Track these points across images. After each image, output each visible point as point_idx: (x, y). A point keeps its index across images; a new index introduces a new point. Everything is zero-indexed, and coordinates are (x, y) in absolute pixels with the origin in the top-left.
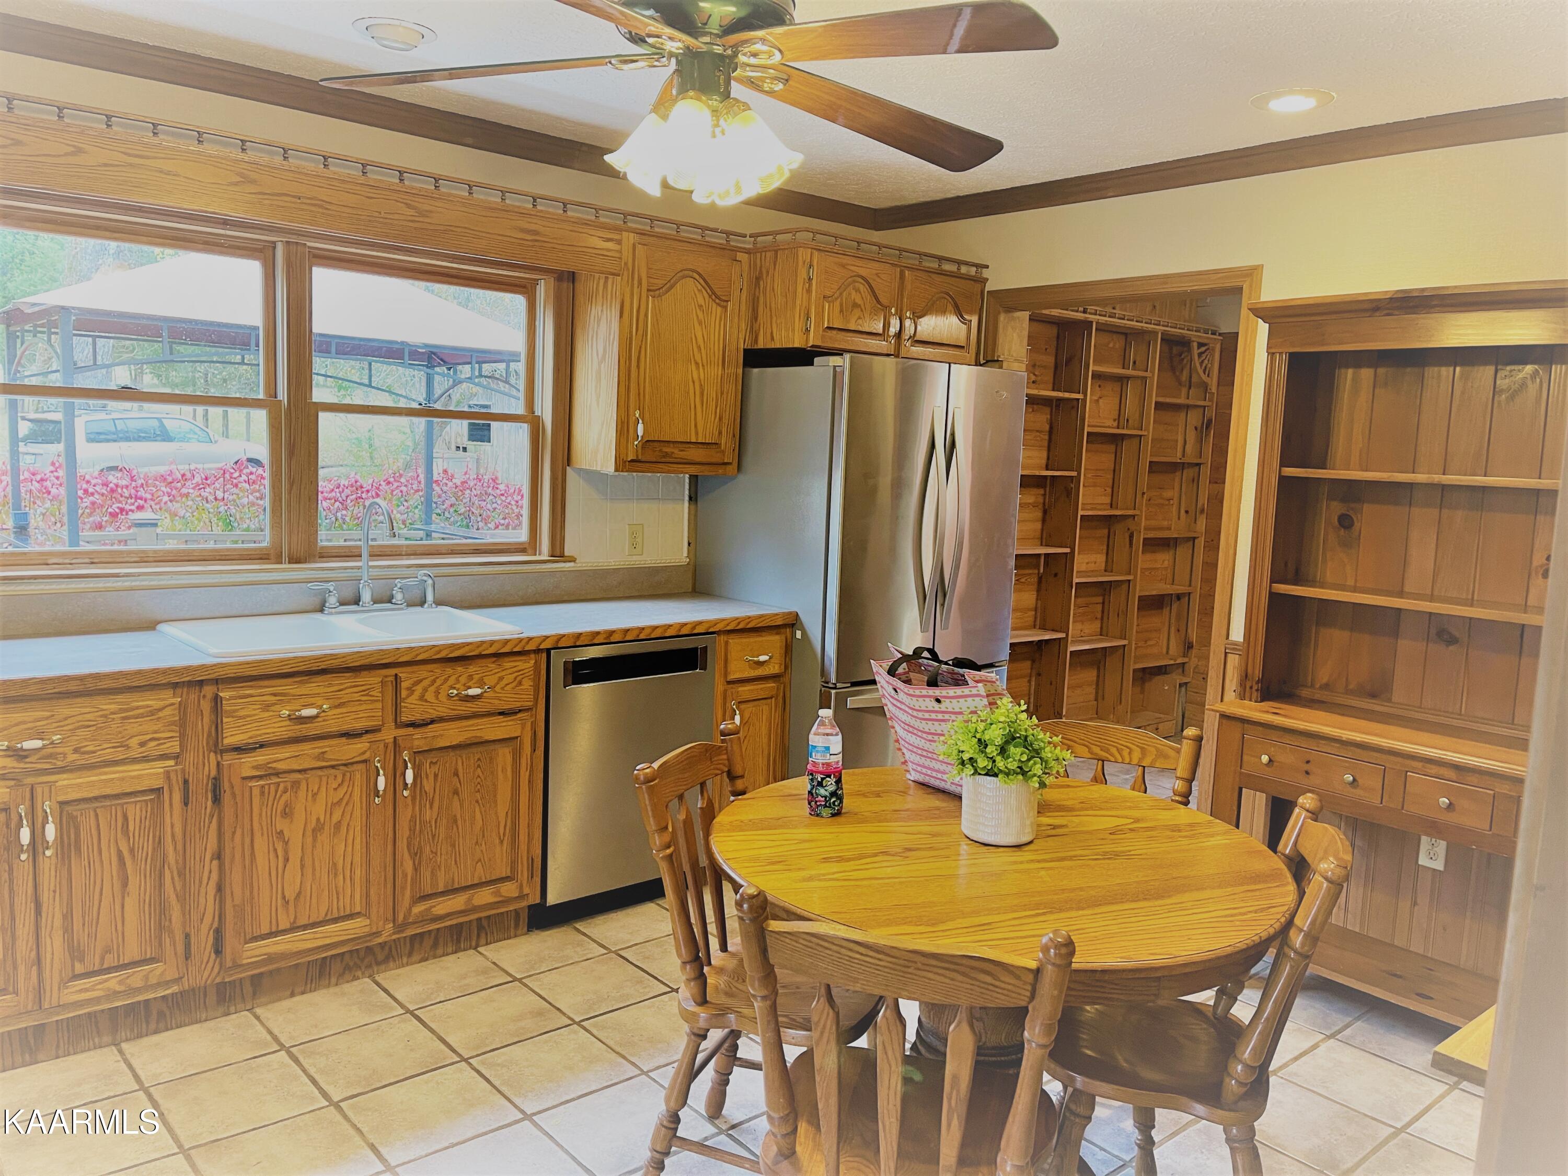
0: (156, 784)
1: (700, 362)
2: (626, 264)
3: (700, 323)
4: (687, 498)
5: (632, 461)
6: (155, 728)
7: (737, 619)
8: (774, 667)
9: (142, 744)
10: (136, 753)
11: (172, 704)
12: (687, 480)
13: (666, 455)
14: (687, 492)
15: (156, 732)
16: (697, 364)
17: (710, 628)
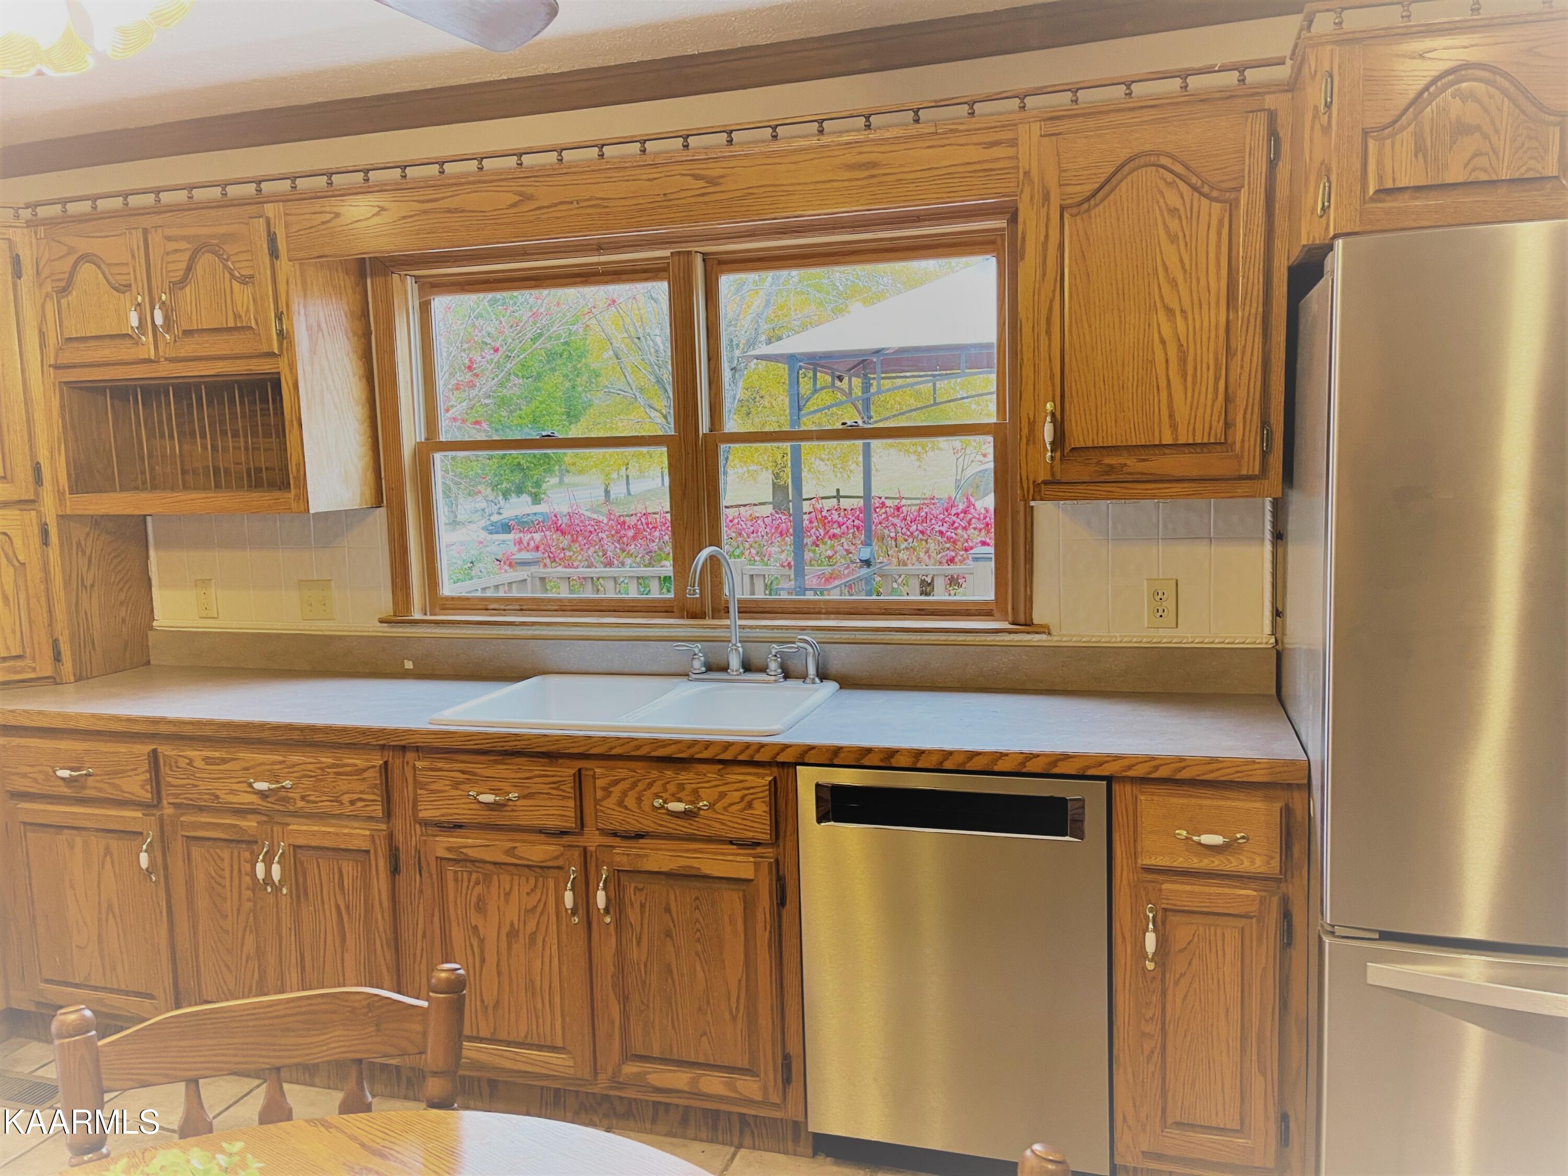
0: (365, 845)
1: (1175, 306)
2: (1027, 174)
3: (1173, 239)
4: (1268, 536)
5: (1045, 483)
6: (362, 788)
7: (1153, 758)
8: (1253, 861)
9: (352, 803)
10: (348, 810)
11: (374, 767)
12: (1268, 507)
13: (1111, 469)
14: (1268, 527)
15: (361, 792)
16: (1170, 312)
17: (1089, 767)
